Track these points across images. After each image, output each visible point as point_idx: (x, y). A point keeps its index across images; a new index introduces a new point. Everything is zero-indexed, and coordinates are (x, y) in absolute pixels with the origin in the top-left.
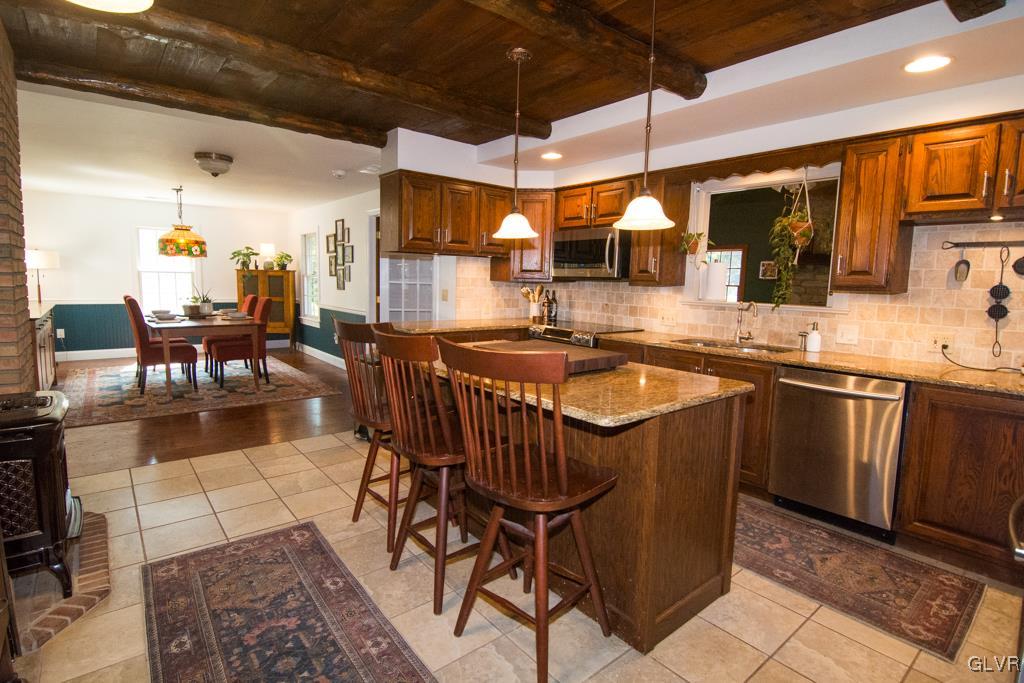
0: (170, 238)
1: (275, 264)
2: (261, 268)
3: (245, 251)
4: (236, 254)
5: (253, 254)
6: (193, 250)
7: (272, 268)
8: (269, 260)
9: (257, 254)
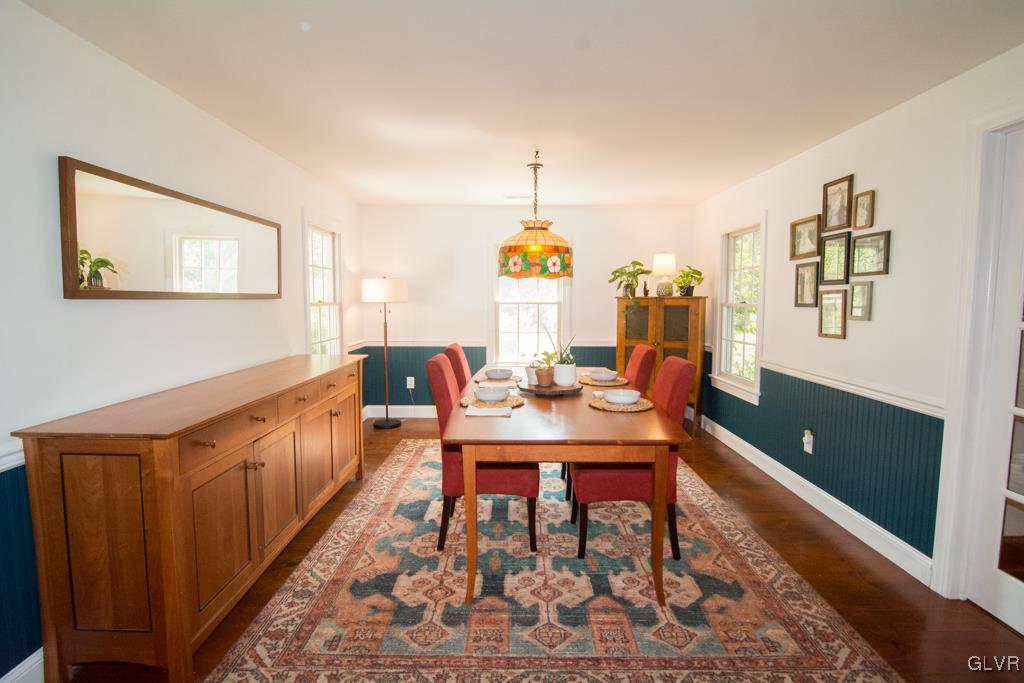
0: (513, 244)
1: (675, 288)
2: (653, 294)
3: (631, 269)
4: (618, 273)
5: (644, 272)
6: (549, 263)
7: (671, 294)
8: (665, 280)
9: (647, 272)
